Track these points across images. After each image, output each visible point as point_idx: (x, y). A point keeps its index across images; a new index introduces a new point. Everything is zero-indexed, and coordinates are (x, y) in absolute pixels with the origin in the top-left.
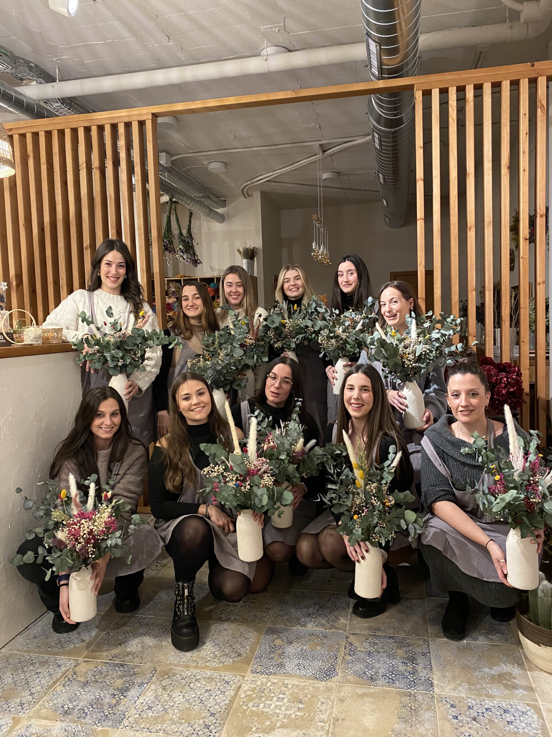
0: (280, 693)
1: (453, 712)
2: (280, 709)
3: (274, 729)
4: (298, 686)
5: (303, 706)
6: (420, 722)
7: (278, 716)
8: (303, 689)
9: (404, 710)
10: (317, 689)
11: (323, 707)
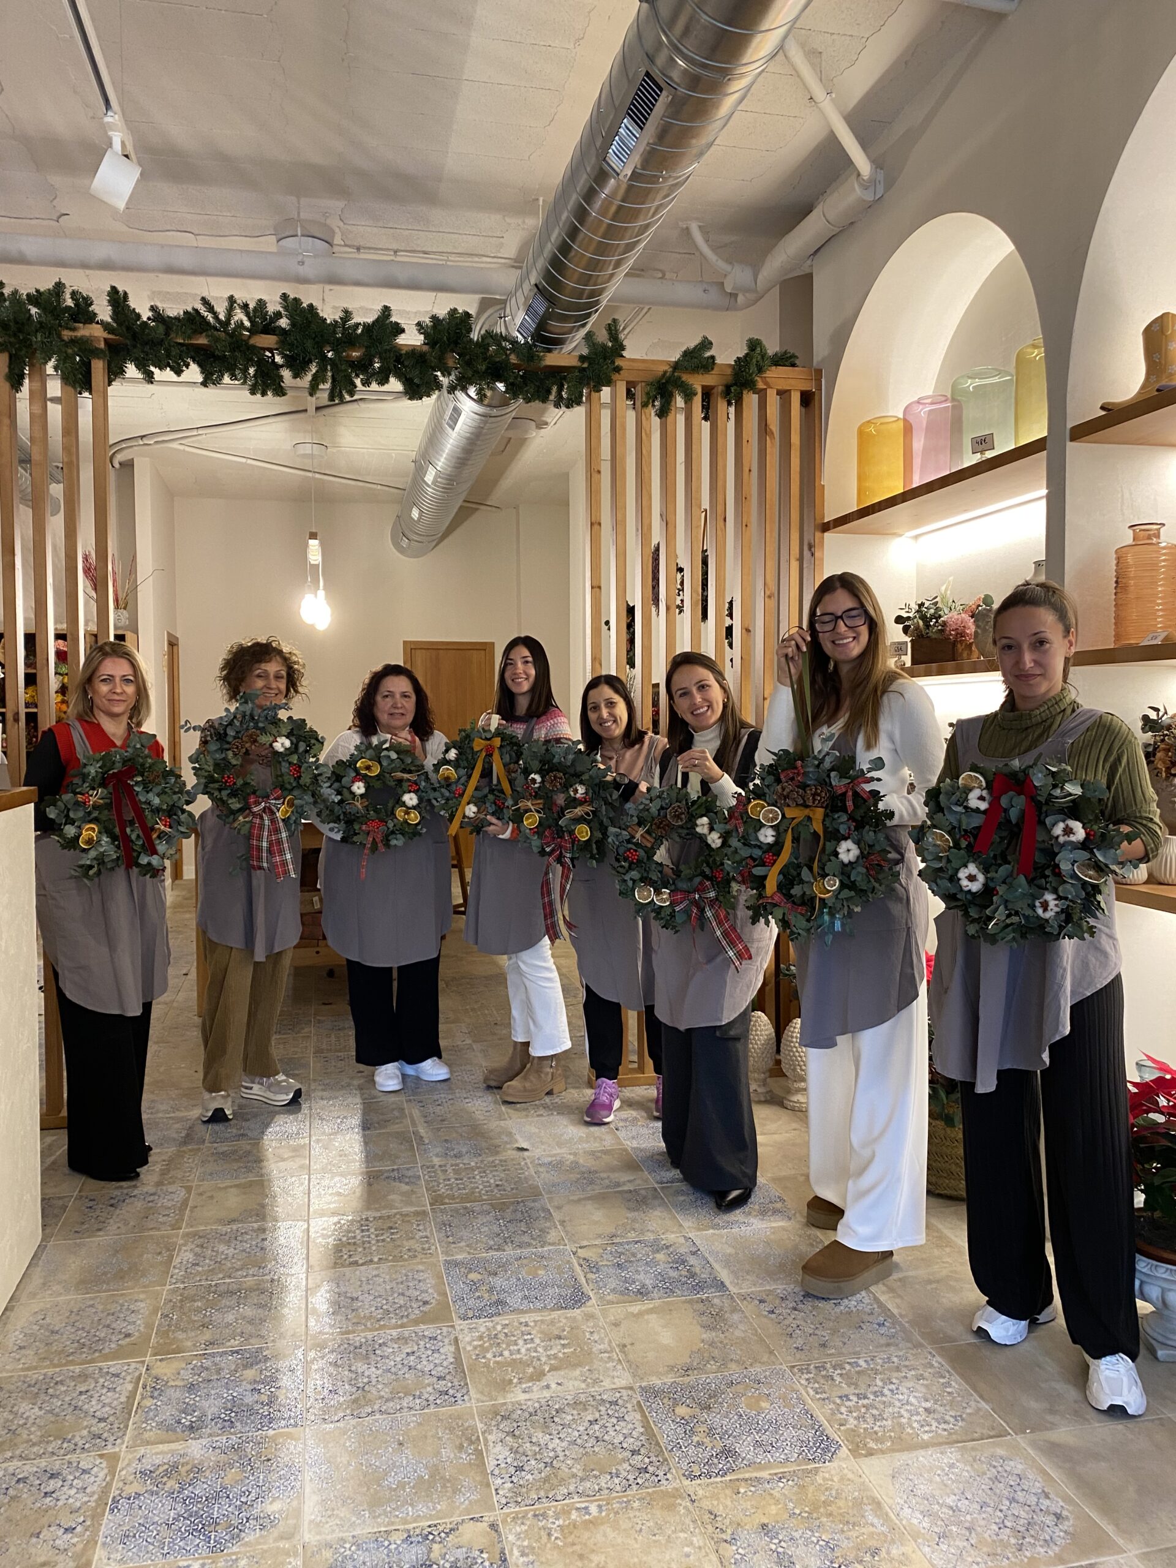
0: (523, 1334)
1: (768, 1307)
2: (536, 1351)
3: (545, 1375)
4: (542, 1321)
5: (566, 1342)
6: (731, 1326)
7: (539, 1360)
8: (552, 1322)
9: (704, 1318)
10: (574, 1319)
11: (596, 1337)
